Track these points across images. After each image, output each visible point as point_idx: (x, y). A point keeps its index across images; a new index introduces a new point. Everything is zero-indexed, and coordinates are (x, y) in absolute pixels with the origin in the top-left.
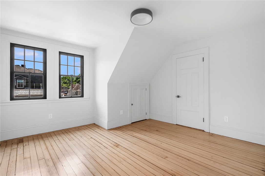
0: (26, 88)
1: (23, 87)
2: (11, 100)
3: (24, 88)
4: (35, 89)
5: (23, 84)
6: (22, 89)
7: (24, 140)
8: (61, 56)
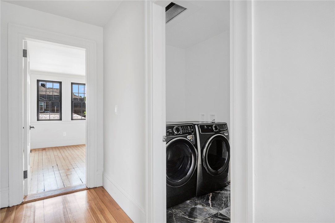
0: (46, 112)
1: (42, 111)
2: (37, 121)
3: (44, 112)
4: (56, 113)
5: (43, 107)
6: (42, 113)
7: (46, 149)
8: (74, 85)
